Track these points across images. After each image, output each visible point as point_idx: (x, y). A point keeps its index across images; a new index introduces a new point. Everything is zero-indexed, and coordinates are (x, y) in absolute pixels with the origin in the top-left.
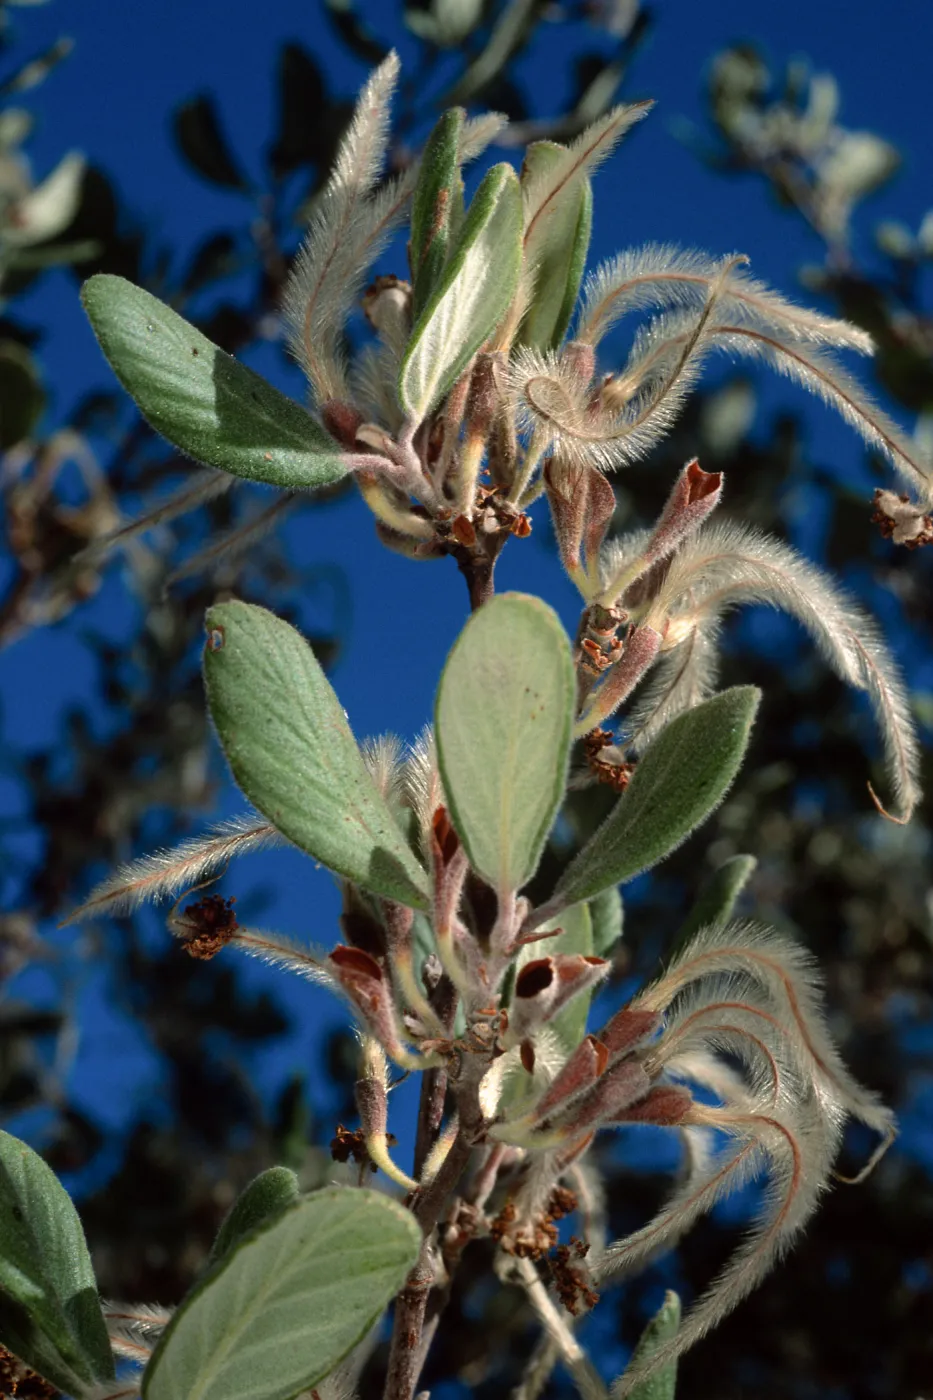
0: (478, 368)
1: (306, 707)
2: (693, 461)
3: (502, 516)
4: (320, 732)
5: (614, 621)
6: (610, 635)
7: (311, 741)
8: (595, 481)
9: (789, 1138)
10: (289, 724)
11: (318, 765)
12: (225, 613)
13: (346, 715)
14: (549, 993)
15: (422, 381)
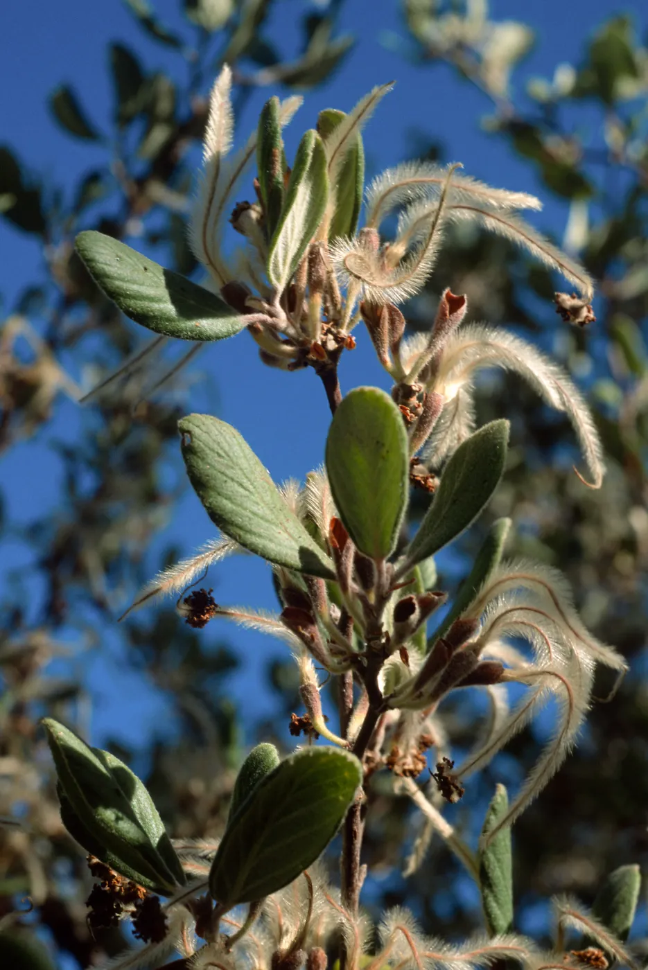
0: (311, 253)
1: (245, 471)
2: (447, 290)
3: (337, 339)
4: (255, 484)
5: (415, 392)
6: (414, 401)
7: (251, 490)
8: (391, 309)
9: (564, 681)
10: (237, 482)
11: (257, 504)
12: (189, 422)
13: (268, 471)
14: (415, 617)
15: (281, 266)
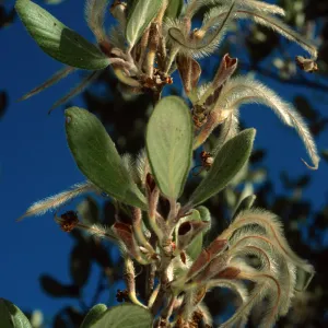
0: (151, 27)
2: (227, 55)
3: (162, 78)
5: (203, 110)
6: (202, 115)
8: (194, 64)
12: (71, 111)
13: (115, 144)
14: (190, 233)
15: (133, 33)
